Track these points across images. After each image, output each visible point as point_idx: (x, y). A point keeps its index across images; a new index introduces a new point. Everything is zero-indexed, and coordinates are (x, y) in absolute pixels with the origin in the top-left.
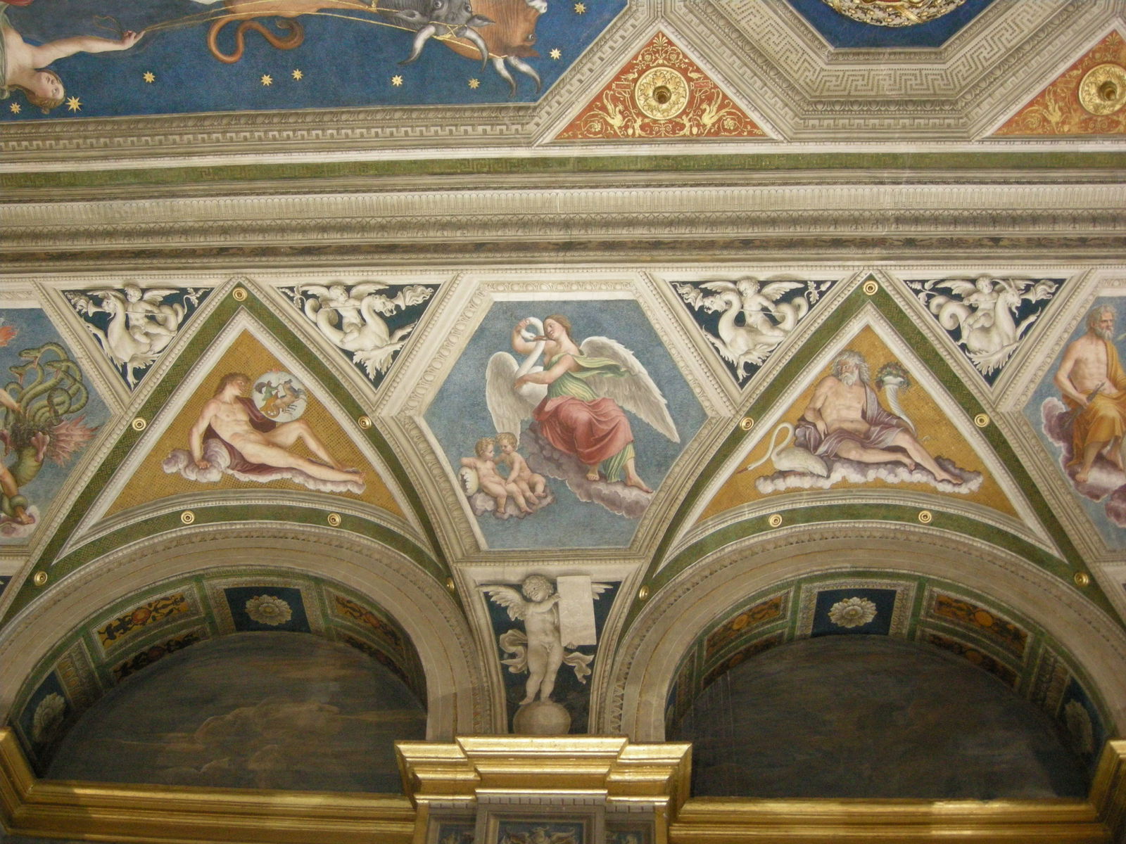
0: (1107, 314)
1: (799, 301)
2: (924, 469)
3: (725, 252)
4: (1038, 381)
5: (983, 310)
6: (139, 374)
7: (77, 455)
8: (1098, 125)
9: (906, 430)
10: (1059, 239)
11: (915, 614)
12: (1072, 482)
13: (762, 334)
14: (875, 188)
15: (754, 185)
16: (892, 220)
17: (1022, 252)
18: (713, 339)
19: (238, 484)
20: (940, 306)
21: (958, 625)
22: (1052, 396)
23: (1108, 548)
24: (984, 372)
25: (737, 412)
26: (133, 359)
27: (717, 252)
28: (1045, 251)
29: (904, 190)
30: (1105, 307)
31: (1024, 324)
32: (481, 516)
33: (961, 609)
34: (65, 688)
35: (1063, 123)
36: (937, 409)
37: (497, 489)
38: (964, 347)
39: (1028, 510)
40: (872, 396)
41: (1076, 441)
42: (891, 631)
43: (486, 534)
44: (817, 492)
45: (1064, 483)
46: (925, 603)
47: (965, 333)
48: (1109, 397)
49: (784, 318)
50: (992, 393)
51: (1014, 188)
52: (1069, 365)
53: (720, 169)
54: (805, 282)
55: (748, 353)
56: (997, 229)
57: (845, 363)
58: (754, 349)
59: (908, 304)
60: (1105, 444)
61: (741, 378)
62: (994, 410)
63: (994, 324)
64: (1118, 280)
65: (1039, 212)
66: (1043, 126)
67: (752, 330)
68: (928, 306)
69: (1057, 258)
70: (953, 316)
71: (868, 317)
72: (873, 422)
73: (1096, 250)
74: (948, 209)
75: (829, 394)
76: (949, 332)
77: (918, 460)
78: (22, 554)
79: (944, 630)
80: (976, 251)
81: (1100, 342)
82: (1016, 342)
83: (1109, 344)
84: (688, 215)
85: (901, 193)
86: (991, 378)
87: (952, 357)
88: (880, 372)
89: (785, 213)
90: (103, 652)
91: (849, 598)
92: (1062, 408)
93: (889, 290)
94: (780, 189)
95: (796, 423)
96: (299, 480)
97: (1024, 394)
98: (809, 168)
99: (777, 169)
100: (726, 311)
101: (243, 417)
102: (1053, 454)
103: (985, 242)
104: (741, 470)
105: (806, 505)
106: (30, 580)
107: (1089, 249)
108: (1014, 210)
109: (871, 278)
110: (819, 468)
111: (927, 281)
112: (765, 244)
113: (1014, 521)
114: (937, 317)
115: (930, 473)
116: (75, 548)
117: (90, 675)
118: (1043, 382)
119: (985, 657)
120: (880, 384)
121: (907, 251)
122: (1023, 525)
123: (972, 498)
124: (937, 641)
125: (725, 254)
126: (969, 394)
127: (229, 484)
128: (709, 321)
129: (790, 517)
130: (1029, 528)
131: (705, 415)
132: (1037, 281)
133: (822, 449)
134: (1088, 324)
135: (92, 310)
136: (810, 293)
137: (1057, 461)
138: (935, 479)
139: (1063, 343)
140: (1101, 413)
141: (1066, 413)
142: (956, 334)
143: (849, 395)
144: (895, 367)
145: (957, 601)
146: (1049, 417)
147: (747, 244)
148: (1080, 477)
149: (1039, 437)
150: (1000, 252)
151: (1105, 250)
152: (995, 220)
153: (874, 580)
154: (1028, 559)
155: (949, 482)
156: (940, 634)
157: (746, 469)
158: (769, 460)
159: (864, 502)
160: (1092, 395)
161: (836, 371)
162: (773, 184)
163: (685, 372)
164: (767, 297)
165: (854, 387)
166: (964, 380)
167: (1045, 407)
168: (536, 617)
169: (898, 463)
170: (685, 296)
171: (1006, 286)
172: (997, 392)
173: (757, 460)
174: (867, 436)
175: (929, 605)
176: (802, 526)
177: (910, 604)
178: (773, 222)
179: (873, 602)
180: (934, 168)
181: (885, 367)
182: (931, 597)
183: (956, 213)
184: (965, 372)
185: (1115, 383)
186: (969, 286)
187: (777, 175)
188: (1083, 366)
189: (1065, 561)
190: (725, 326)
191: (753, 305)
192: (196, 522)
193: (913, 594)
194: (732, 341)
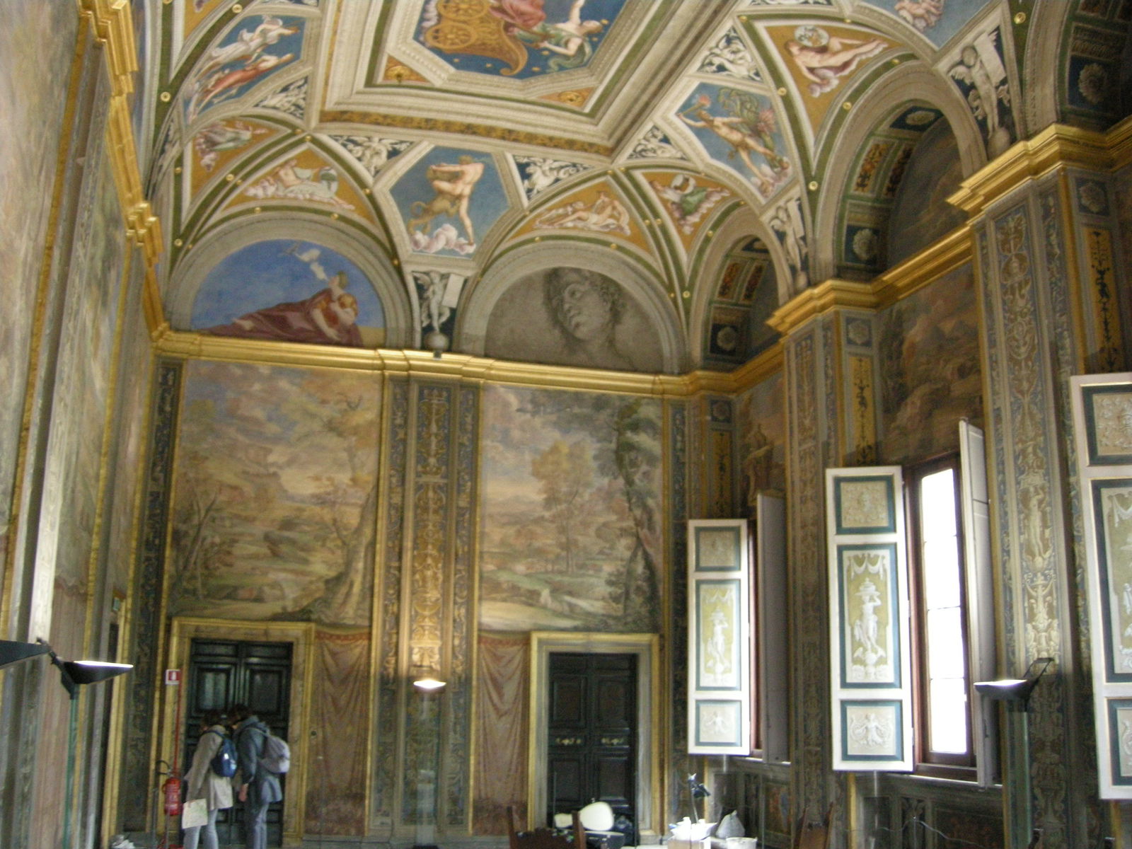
6: (757, 74)
7: (777, 123)
19: (847, 78)
26: (749, 71)
32: (924, 32)
34: (863, 225)
37: (920, 11)
43: (934, 41)
78: (795, 184)
90: (869, 195)
96: (864, 57)
101: (812, 54)
106: (809, 192)
116: (816, 160)
117: (873, 208)
127: (844, 80)
135: (714, 68)
168: (976, 76)
192: (853, 104)
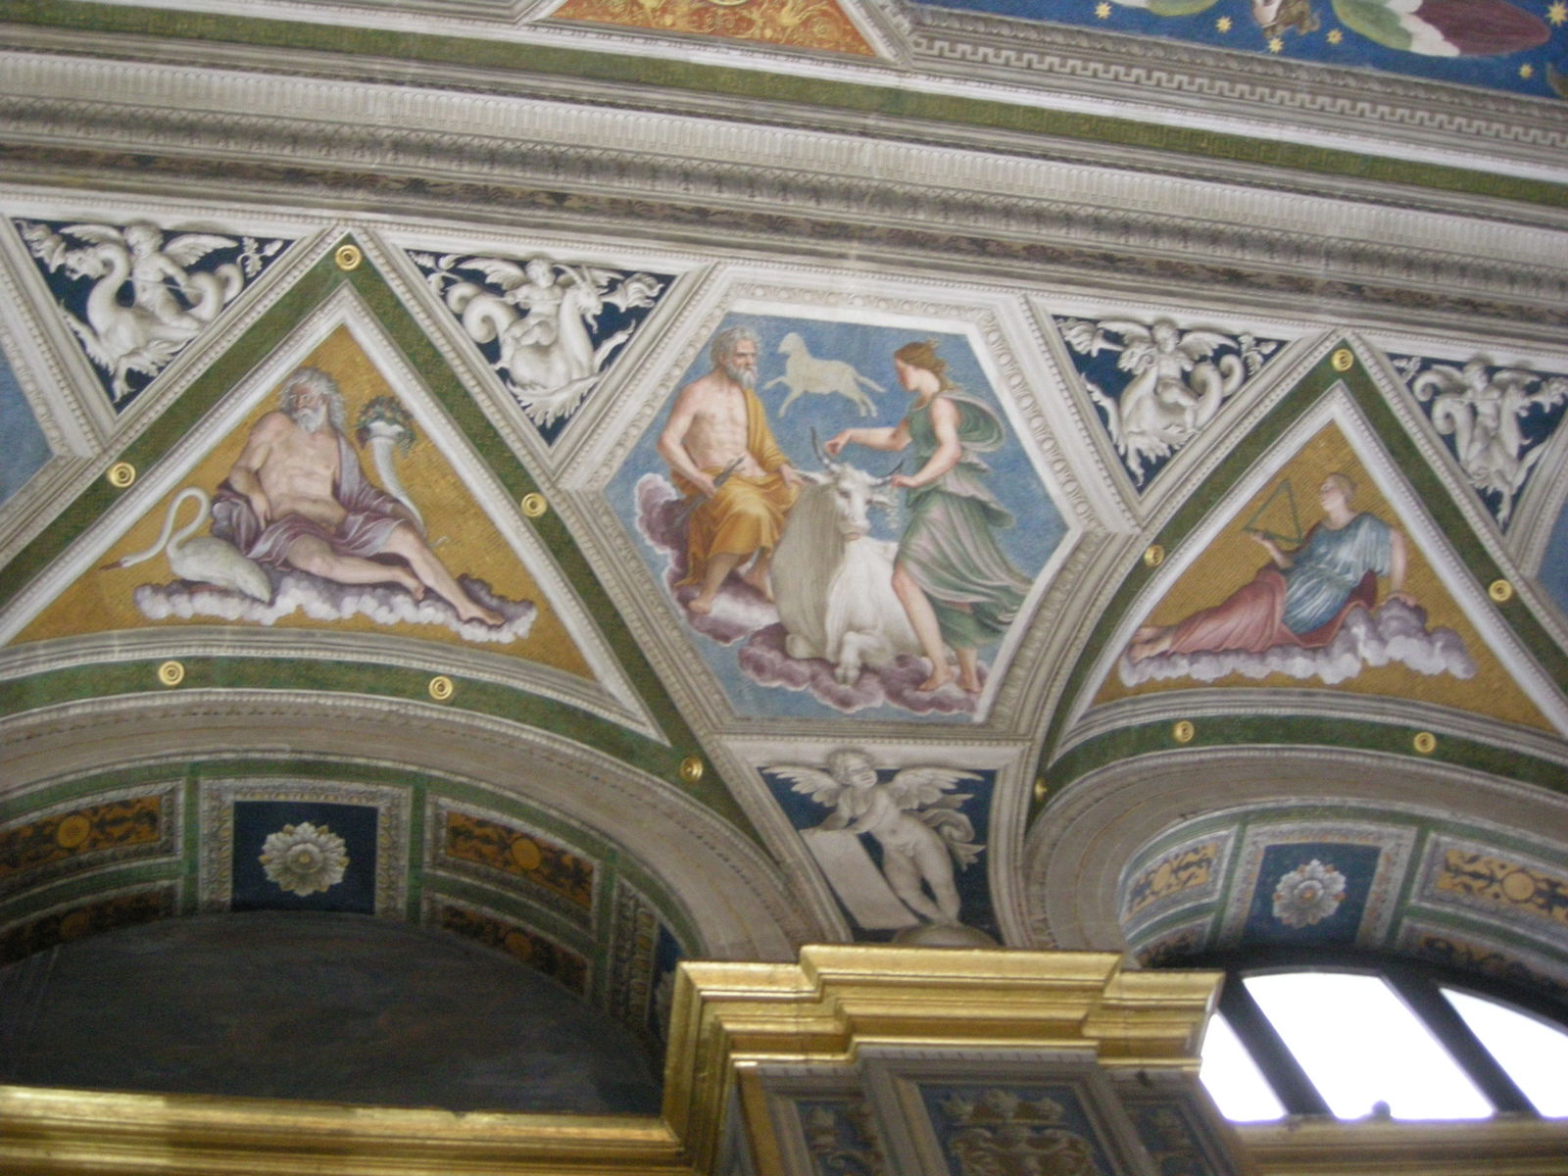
0: (748, 343)
1: (227, 270)
2: (439, 598)
3: (108, 174)
4: (631, 444)
5: (539, 315)
8: (719, 22)
9: (409, 524)
10: (663, 206)
11: (415, 864)
12: (682, 612)
13: (162, 324)
14: (361, 88)
15: (162, 62)
16: (387, 145)
17: (602, 222)
18: (76, 325)
20: (465, 301)
21: (487, 877)
22: (655, 471)
23: (738, 714)
24: (539, 421)
25: (105, 451)
27: (94, 172)
28: (639, 225)
29: (408, 96)
30: (742, 331)
31: (608, 346)
33: (487, 840)
35: (664, 10)
36: (460, 486)
38: (504, 375)
39: (609, 662)
40: (350, 457)
41: (693, 549)
42: (379, 905)
44: (250, 630)
45: (667, 612)
46: (428, 836)
47: (507, 352)
48: (751, 483)
49: (199, 299)
50: (551, 457)
51: (587, 111)
52: (682, 423)
53: (108, 29)
54: (238, 239)
55: (134, 353)
56: (561, 178)
57: (304, 391)
58: (146, 347)
59: (410, 291)
60: (743, 559)
61: (118, 395)
62: (553, 485)
63: (556, 342)
64: (762, 287)
65: (629, 156)
66: (632, 12)
67: (146, 315)
68: (444, 298)
69: (658, 238)
70: (487, 320)
71: (343, 311)
72: (351, 505)
73: (724, 231)
74: (481, 136)
75: (275, 445)
76: (480, 346)
77: (430, 582)
79: (464, 892)
80: (526, 212)
81: (735, 390)
82: (592, 375)
83: (750, 393)
84: (49, 102)
85: (401, 101)
86: (550, 432)
87: (484, 390)
88: (364, 413)
89: (210, 117)
91: (296, 823)
92: (671, 493)
93: (379, 263)
94: (205, 74)
95: (214, 492)
97: (605, 464)
98: (253, 42)
99: (201, 37)
100: (102, 277)
102: (653, 565)
103: (542, 198)
104: (108, 564)
105: (230, 653)
107: (713, 230)
108: (589, 148)
109: (349, 240)
110: (255, 585)
111: (445, 255)
112: (175, 167)
113: (586, 686)
114: (459, 317)
115: (450, 606)
118: (638, 446)
119: (537, 941)
120: (364, 434)
121: (411, 200)
122: (600, 690)
123: (518, 650)
124: (456, 920)
125: (107, 177)
126: (513, 458)
128: (72, 293)
129: (200, 672)
130: (611, 696)
131: (47, 452)
132: (628, 274)
133: (261, 548)
134: (714, 357)
136: (246, 259)
137: (658, 576)
138: (458, 617)
139: (672, 385)
140: (737, 508)
141: (677, 502)
142: (491, 350)
143: (311, 452)
144: (389, 405)
145: (482, 823)
146: (648, 506)
147: (144, 163)
148: (697, 604)
149: (628, 536)
150: (565, 218)
151: (739, 233)
152: (556, 162)
153: (335, 783)
154: (609, 752)
155: (481, 622)
156: (461, 903)
157: (117, 564)
158: (163, 553)
159: (335, 657)
160: (722, 477)
161: (288, 404)
162: (192, 63)
163: (22, 377)
164: (174, 260)
165: (320, 437)
166: (505, 432)
167: (641, 489)
169: (393, 587)
170: (35, 246)
171: (577, 278)
172: (560, 456)
173: (139, 551)
174: (341, 531)
175: (437, 839)
176: (220, 694)
177: (405, 840)
178: (190, 129)
179: (340, 835)
180: (458, 64)
181: (372, 404)
182: (437, 818)
183: (493, 144)
184: (506, 416)
185: (761, 461)
186: (514, 271)
187: (198, 50)
188: (706, 427)
189: (667, 743)
190: (99, 304)
191: (150, 272)
193: (406, 815)
194: (109, 331)
